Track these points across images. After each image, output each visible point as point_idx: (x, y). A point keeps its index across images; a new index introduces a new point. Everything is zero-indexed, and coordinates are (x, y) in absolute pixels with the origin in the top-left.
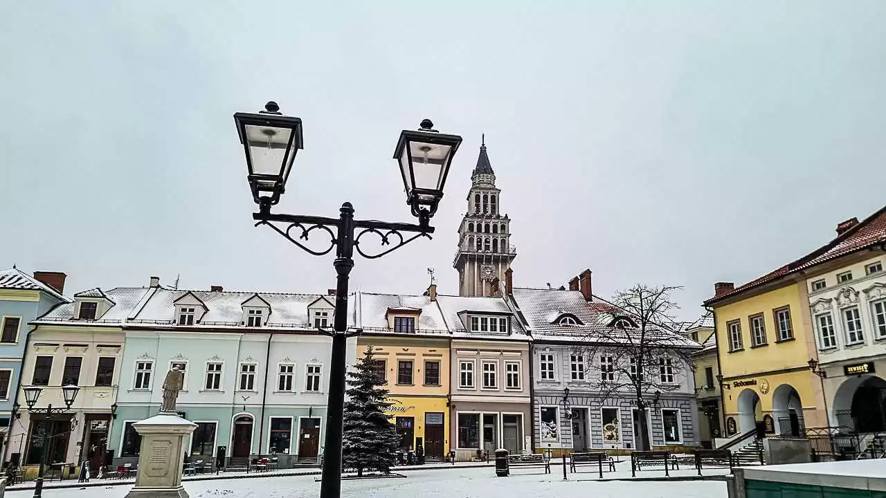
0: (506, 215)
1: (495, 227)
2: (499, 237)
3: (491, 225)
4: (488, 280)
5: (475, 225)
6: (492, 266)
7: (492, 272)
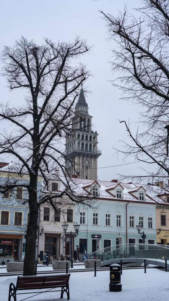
0: (96, 131)
1: (91, 137)
2: (93, 144)
3: (89, 136)
4: (87, 167)
5: (81, 135)
6: (89, 159)
7: (89, 162)
